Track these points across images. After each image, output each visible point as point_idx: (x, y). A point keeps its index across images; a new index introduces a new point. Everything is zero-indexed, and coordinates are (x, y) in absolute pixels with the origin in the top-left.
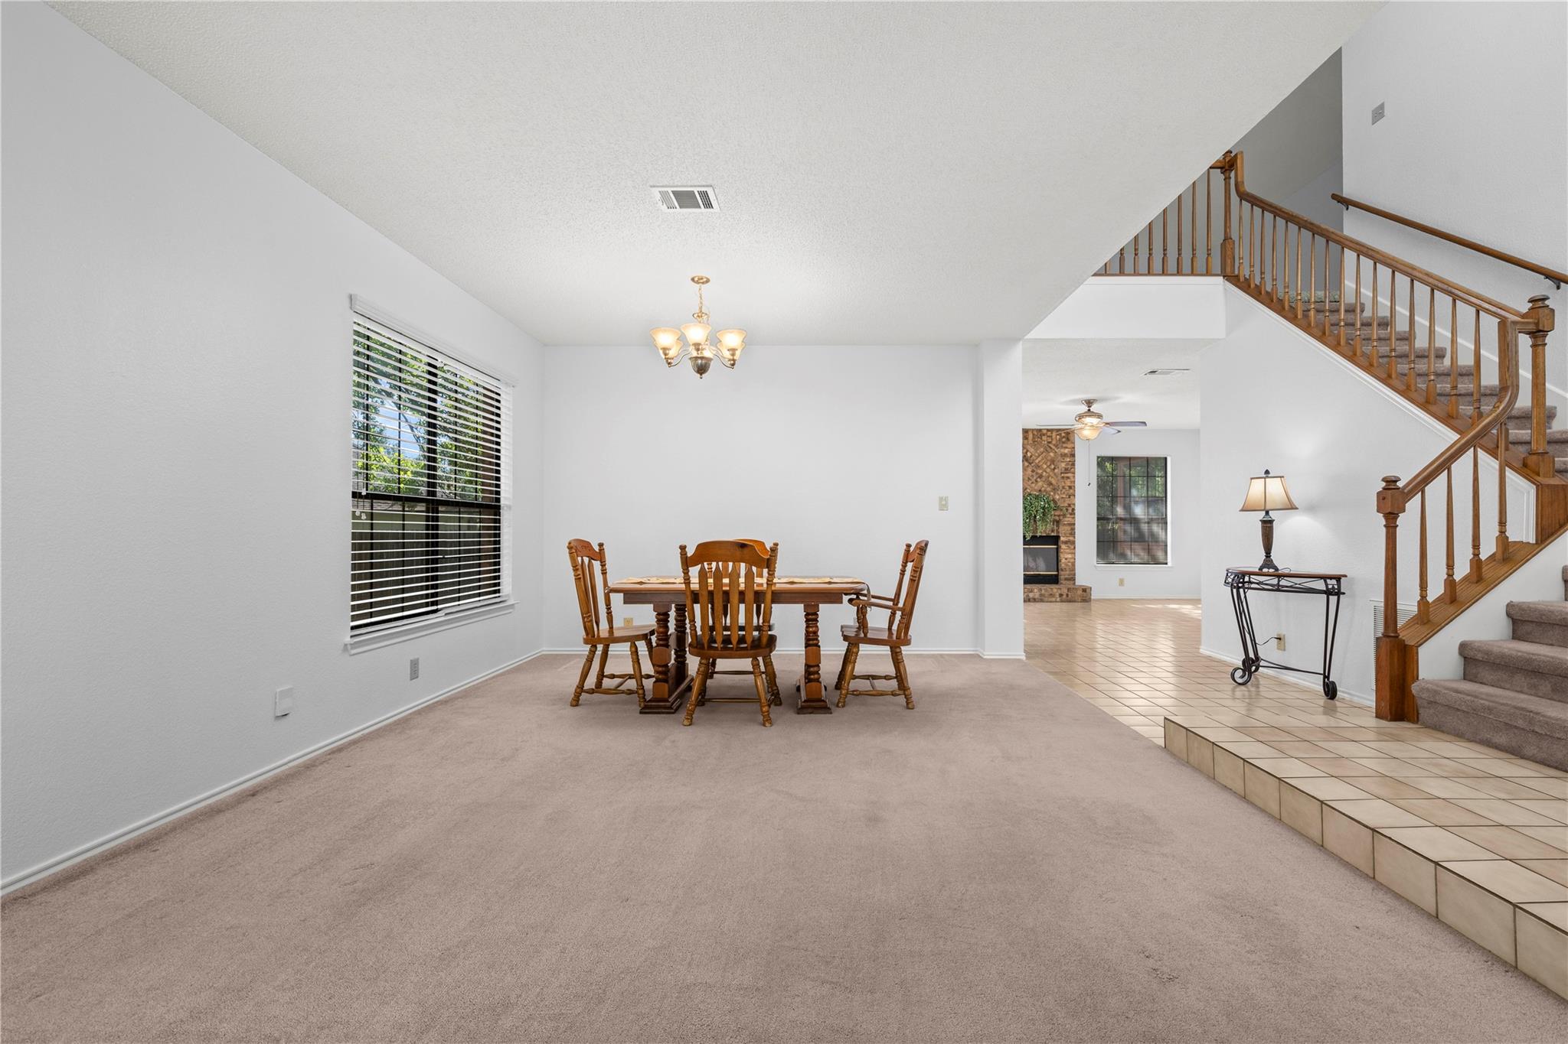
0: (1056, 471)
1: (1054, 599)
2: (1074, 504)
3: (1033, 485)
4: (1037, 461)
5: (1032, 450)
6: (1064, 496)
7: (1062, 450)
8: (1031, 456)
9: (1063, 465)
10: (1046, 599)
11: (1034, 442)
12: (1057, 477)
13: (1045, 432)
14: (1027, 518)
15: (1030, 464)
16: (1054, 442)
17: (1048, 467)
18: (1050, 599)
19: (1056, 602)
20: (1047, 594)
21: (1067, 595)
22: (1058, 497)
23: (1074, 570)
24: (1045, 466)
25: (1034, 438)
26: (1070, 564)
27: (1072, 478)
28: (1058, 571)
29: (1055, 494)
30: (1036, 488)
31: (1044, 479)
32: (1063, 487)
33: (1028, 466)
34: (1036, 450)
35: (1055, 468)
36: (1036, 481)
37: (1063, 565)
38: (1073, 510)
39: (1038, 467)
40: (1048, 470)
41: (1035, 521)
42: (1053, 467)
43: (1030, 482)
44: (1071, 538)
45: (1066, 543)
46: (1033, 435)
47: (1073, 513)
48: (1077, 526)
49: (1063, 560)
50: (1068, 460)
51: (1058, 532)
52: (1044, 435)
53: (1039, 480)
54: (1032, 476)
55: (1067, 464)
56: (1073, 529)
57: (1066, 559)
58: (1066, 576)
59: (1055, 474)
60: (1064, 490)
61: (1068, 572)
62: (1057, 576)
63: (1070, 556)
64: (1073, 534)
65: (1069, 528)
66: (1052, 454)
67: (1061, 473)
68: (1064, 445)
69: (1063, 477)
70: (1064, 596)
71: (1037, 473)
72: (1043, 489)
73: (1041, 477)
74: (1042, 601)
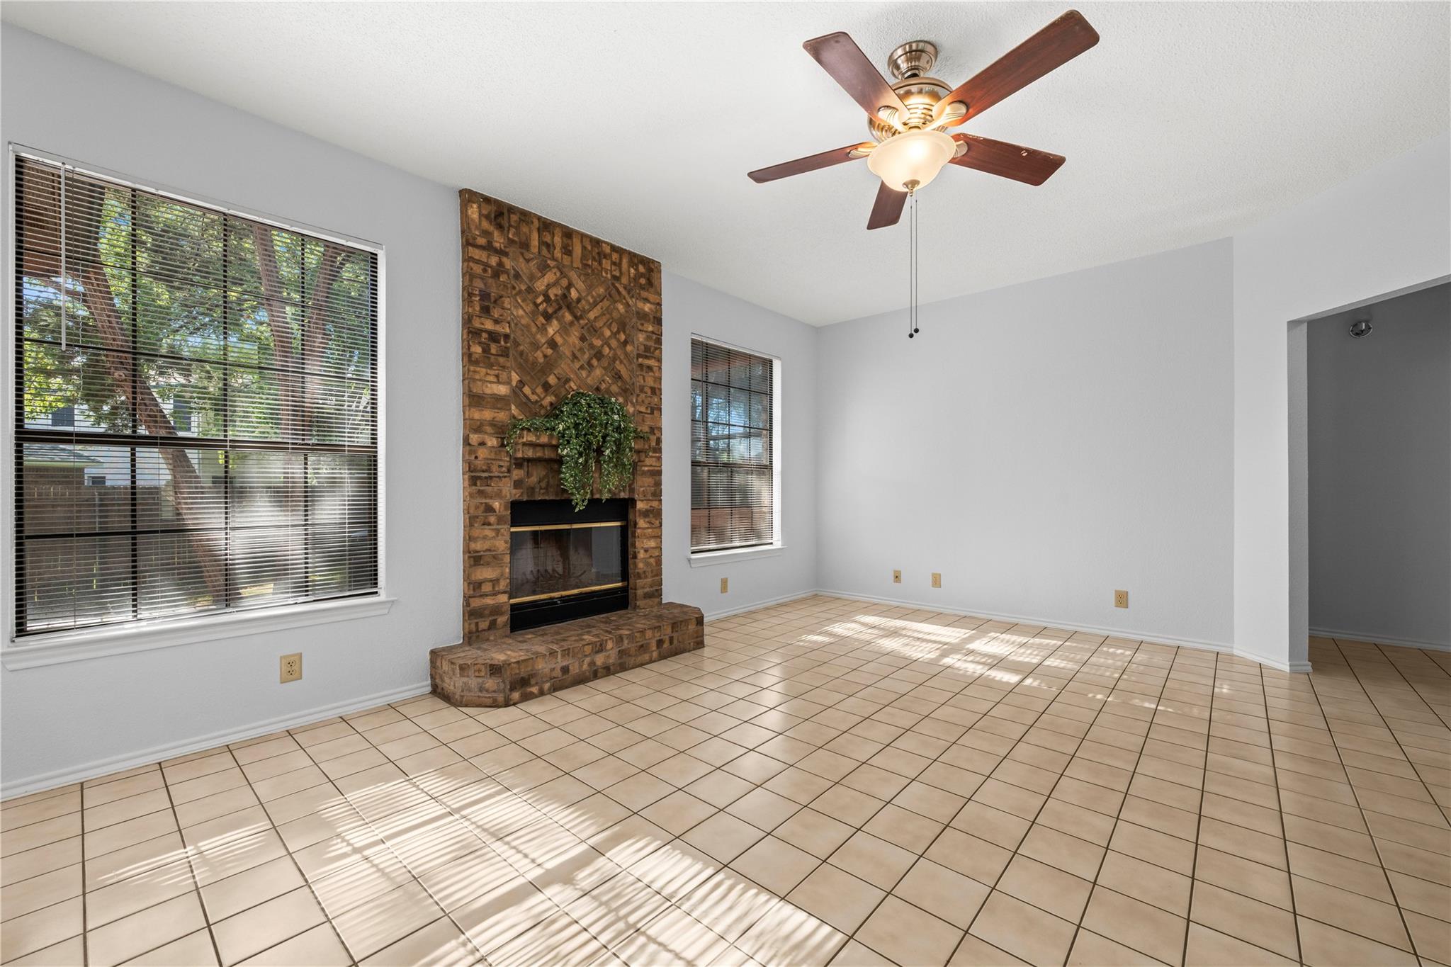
0: (629, 348)
1: (647, 657)
2: (660, 429)
3: (584, 373)
4: (592, 315)
5: (580, 284)
6: (643, 409)
7: (640, 304)
8: (579, 300)
9: (641, 337)
10: (632, 661)
11: (586, 266)
12: (630, 363)
13: (607, 250)
14: (580, 454)
15: (577, 318)
16: (624, 280)
17: (615, 335)
18: (640, 659)
19: (651, 661)
20: (633, 646)
21: (671, 639)
22: (631, 410)
23: (659, 573)
24: (607, 333)
25: (583, 257)
26: (652, 560)
27: (655, 369)
28: (625, 575)
29: (626, 401)
30: (589, 381)
31: (605, 362)
32: (642, 390)
33: (571, 324)
34: (590, 287)
35: (625, 343)
36: (589, 364)
37: (641, 565)
38: (659, 441)
39: (594, 330)
40: (614, 343)
41: (598, 462)
42: (622, 337)
43: (577, 365)
44: (655, 504)
45: (646, 514)
46: (584, 248)
47: (658, 449)
48: (665, 478)
49: (641, 555)
50: (651, 329)
51: (632, 490)
52: (605, 256)
53: (595, 362)
54: (581, 349)
55: (648, 338)
56: (658, 484)
57: (646, 551)
58: (647, 590)
59: (626, 354)
60: (643, 396)
61: (649, 580)
62: (625, 590)
63: (652, 544)
64: (657, 495)
65: (649, 481)
66: (621, 307)
67: (639, 356)
68: (644, 294)
69: (641, 366)
70: (666, 645)
71: (592, 346)
72: (603, 386)
73: (599, 355)
74: (623, 668)
